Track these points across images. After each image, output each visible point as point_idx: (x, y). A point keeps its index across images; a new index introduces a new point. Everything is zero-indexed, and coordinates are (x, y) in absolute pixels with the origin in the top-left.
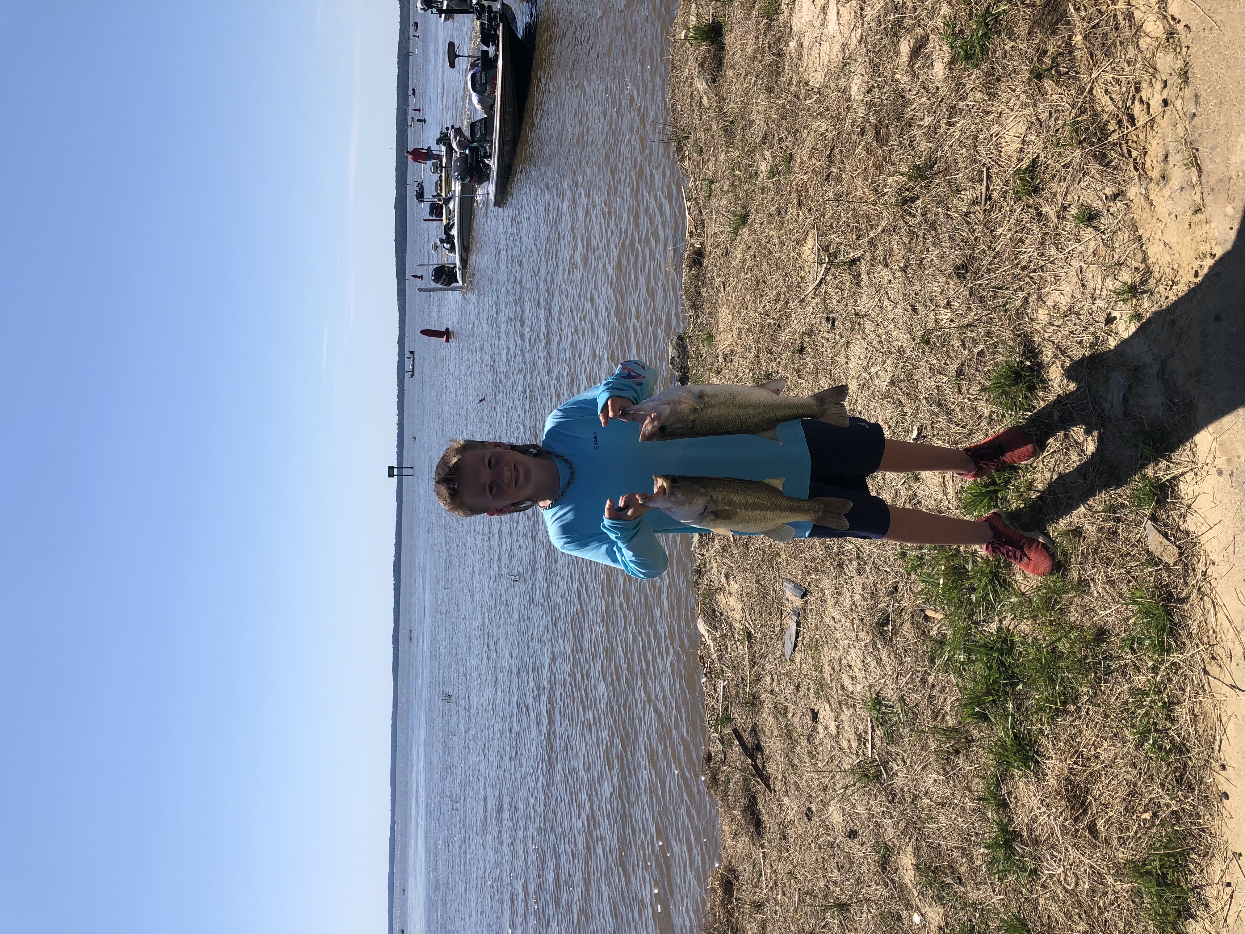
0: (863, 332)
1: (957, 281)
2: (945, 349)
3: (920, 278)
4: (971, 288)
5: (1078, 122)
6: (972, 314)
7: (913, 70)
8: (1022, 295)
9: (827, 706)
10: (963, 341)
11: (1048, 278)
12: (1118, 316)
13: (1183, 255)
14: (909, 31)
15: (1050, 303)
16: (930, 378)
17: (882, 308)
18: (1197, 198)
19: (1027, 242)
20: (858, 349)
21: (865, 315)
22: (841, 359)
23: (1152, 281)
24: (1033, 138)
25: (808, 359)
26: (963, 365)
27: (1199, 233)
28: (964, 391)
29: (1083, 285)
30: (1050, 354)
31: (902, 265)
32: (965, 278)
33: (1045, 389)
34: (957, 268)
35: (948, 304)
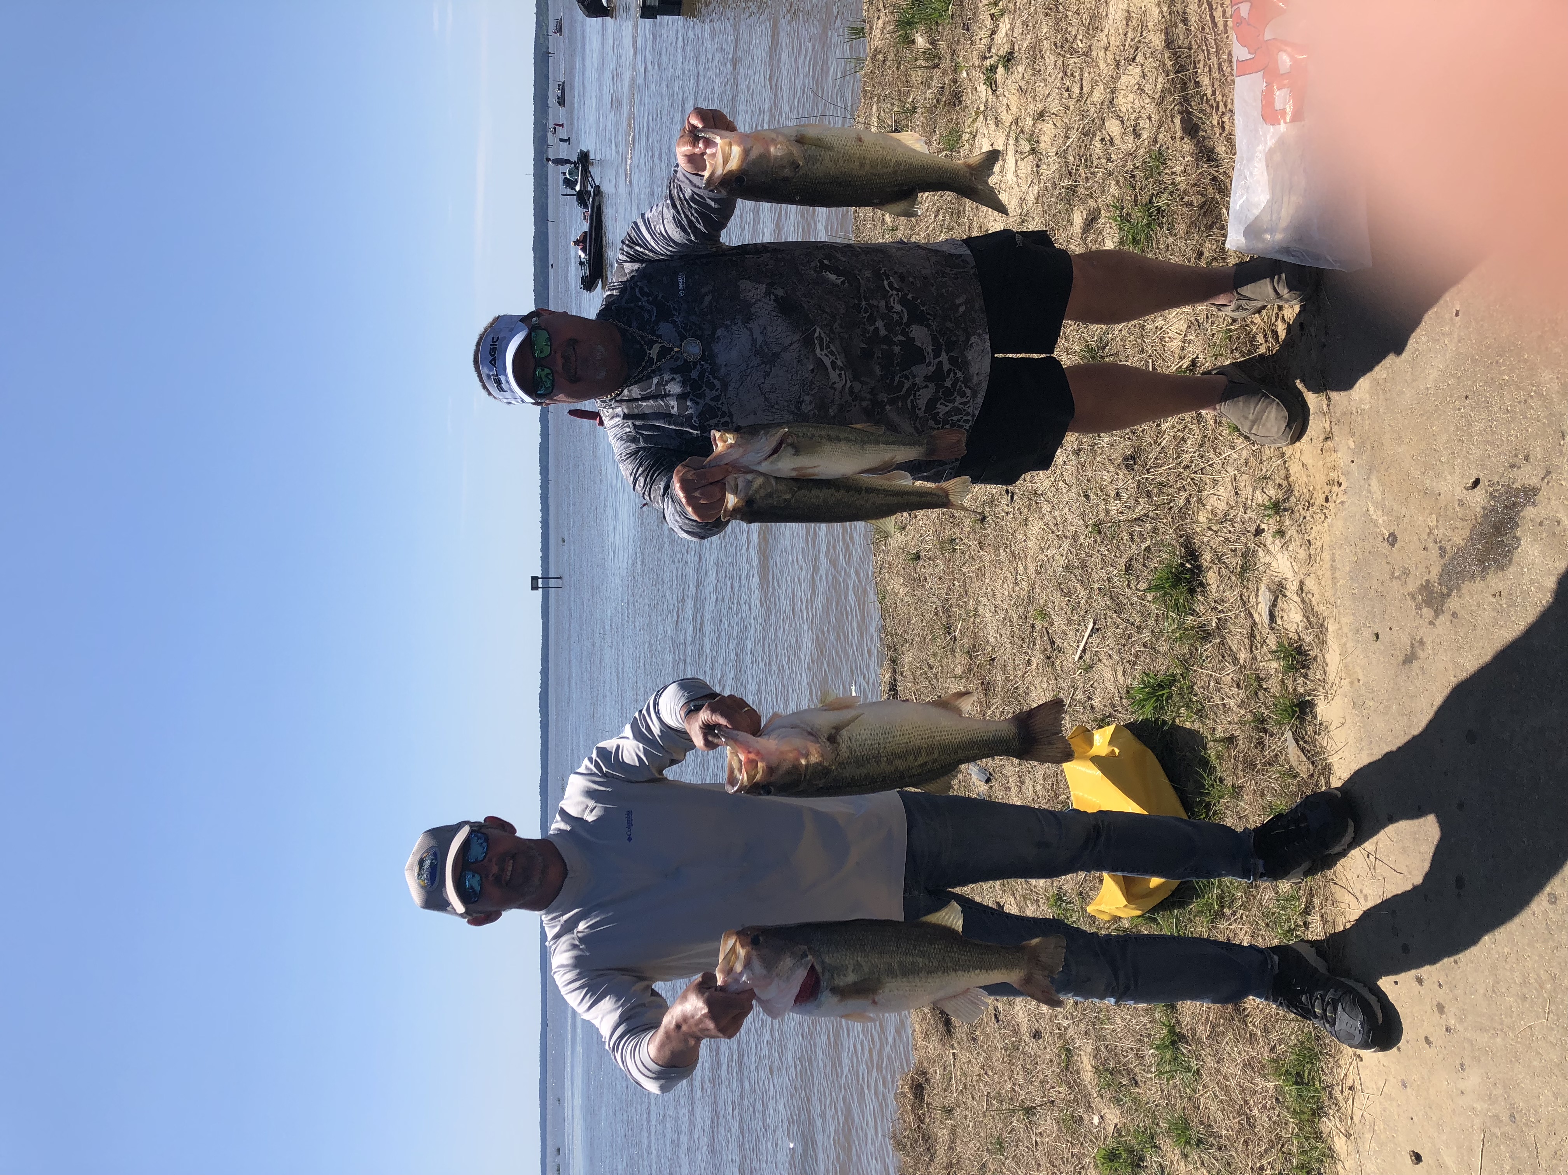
0: (1040, 512)
1: (1126, 472)
2: (1115, 542)
3: (1091, 463)
4: (1139, 481)
5: (1230, 330)
6: (1140, 508)
7: (1085, 244)
8: (1184, 494)
9: (1013, 900)
10: (1131, 535)
11: (1208, 481)
12: (1266, 529)
13: (1317, 478)
14: (1083, 201)
15: (1209, 508)
16: (1102, 569)
17: (1057, 489)
18: (1327, 425)
19: (1189, 442)
20: (1035, 527)
21: (1042, 494)
22: (1020, 537)
23: (1293, 499)
24: (1192, 337)
25: (989, 531)
26: (1131, 559)
27: (1330, 458)
28: (1132, 586)
29: (1237, 493)
30: (1208, 559)
31: (1075, 447)
32: (1133, 469)
33: (1204, 593)
34: (1126, 459)
35: (1118, 494)
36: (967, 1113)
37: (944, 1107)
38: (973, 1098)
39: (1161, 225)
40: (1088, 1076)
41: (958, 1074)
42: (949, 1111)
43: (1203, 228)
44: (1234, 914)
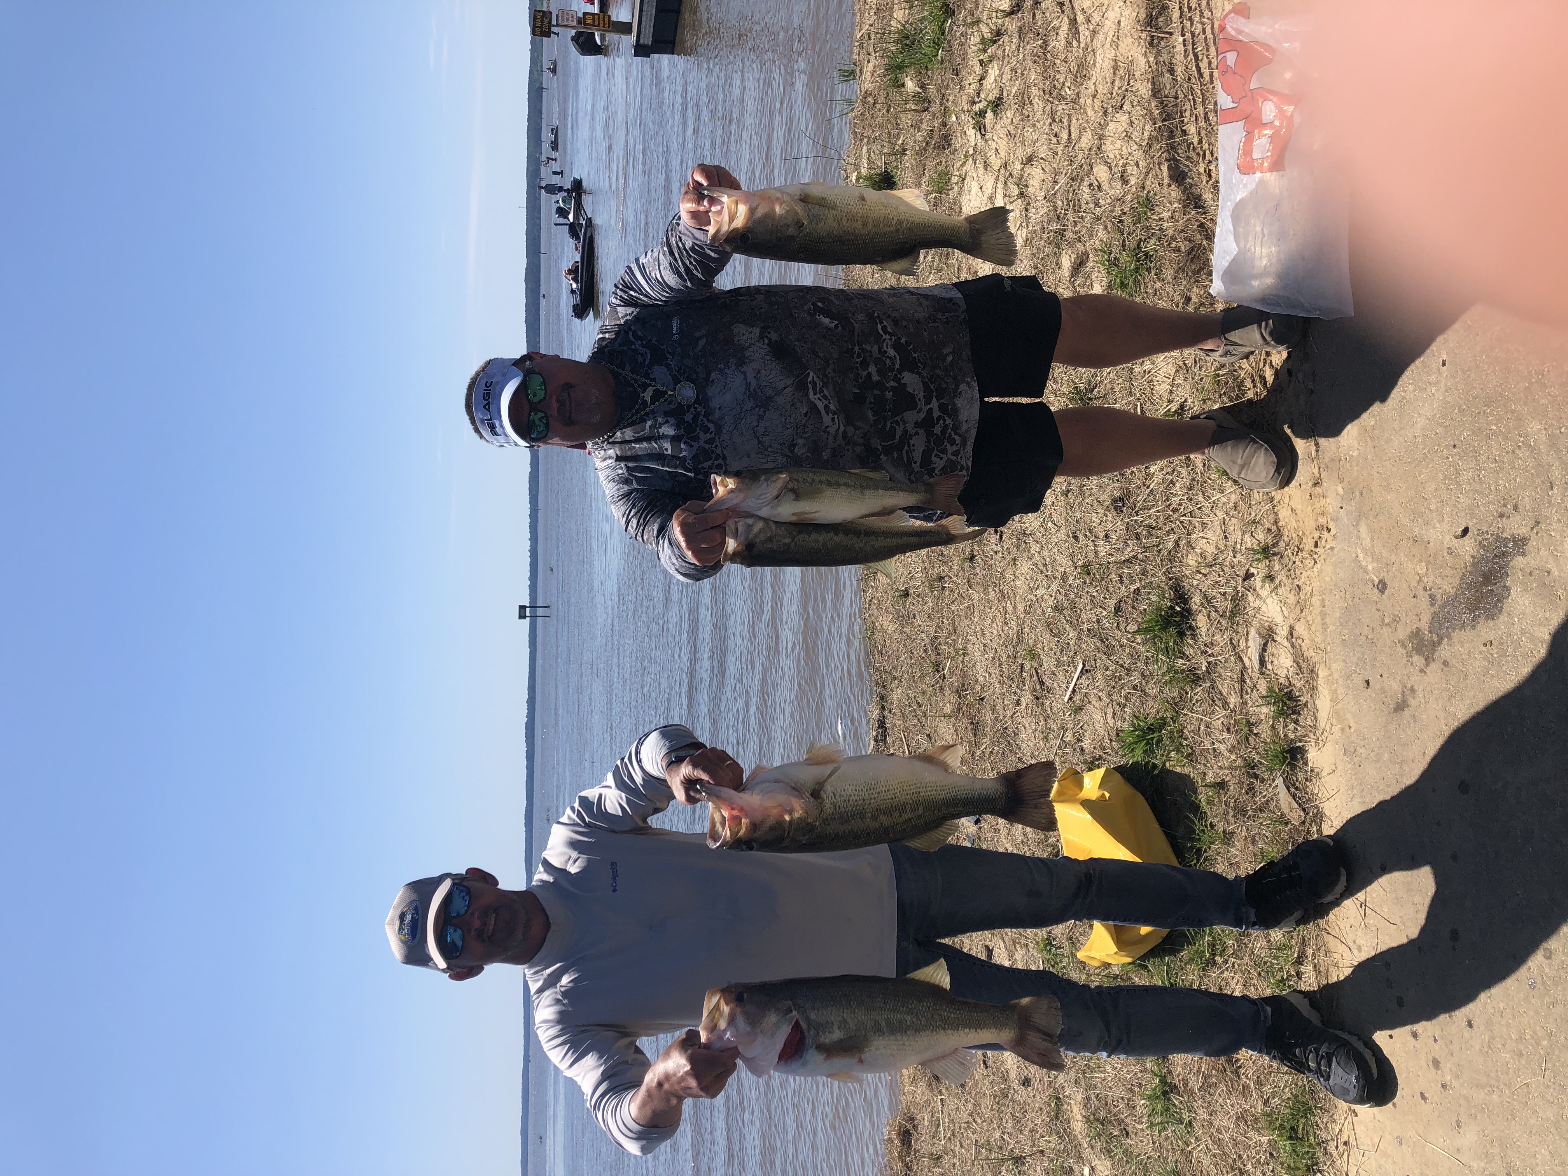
0: (1029, 551)
1: (1115, 514)
2: (1104, 583)
3: (1080, 505)
4: (1128, 523)
5: (1218, 375)
6: (1129, 550)
7: (1074, 287)
8: (1173, 537)
9: (1002, 944)
10: (1121, 577)
11: (1197, 524)
12: (1256, 573)
13: (1306, 523)
14: (1071, 245)
15: (1198, 551)
16: (1091, 610)
17: (1046, 530)
18: (1316, 471)
19: (1178, 485)
20: (1024, 567)
21: (1030, 534)
22: (1009, 576)
23: (1282, 544)
24: (1181, 381)
25: (978, 570)
26: (1120, 601)
27: (1319, 504)
28: (1121, 628)
29: (1226, 537)
30: (1198, 603)
31: (1064, 488)
32: (1122, 511)
33: (1193, 636)
34: (1115, 500)
35: (1107, 536)
36: (955, 1161)
37: (932, 1155)
38: (961, 1146)
39: (1149, 270)
40: (1078, 1126)
41: (946, 1120)
42: (937, 1159)
43: (1190, 274)
44: (1225, 962)
